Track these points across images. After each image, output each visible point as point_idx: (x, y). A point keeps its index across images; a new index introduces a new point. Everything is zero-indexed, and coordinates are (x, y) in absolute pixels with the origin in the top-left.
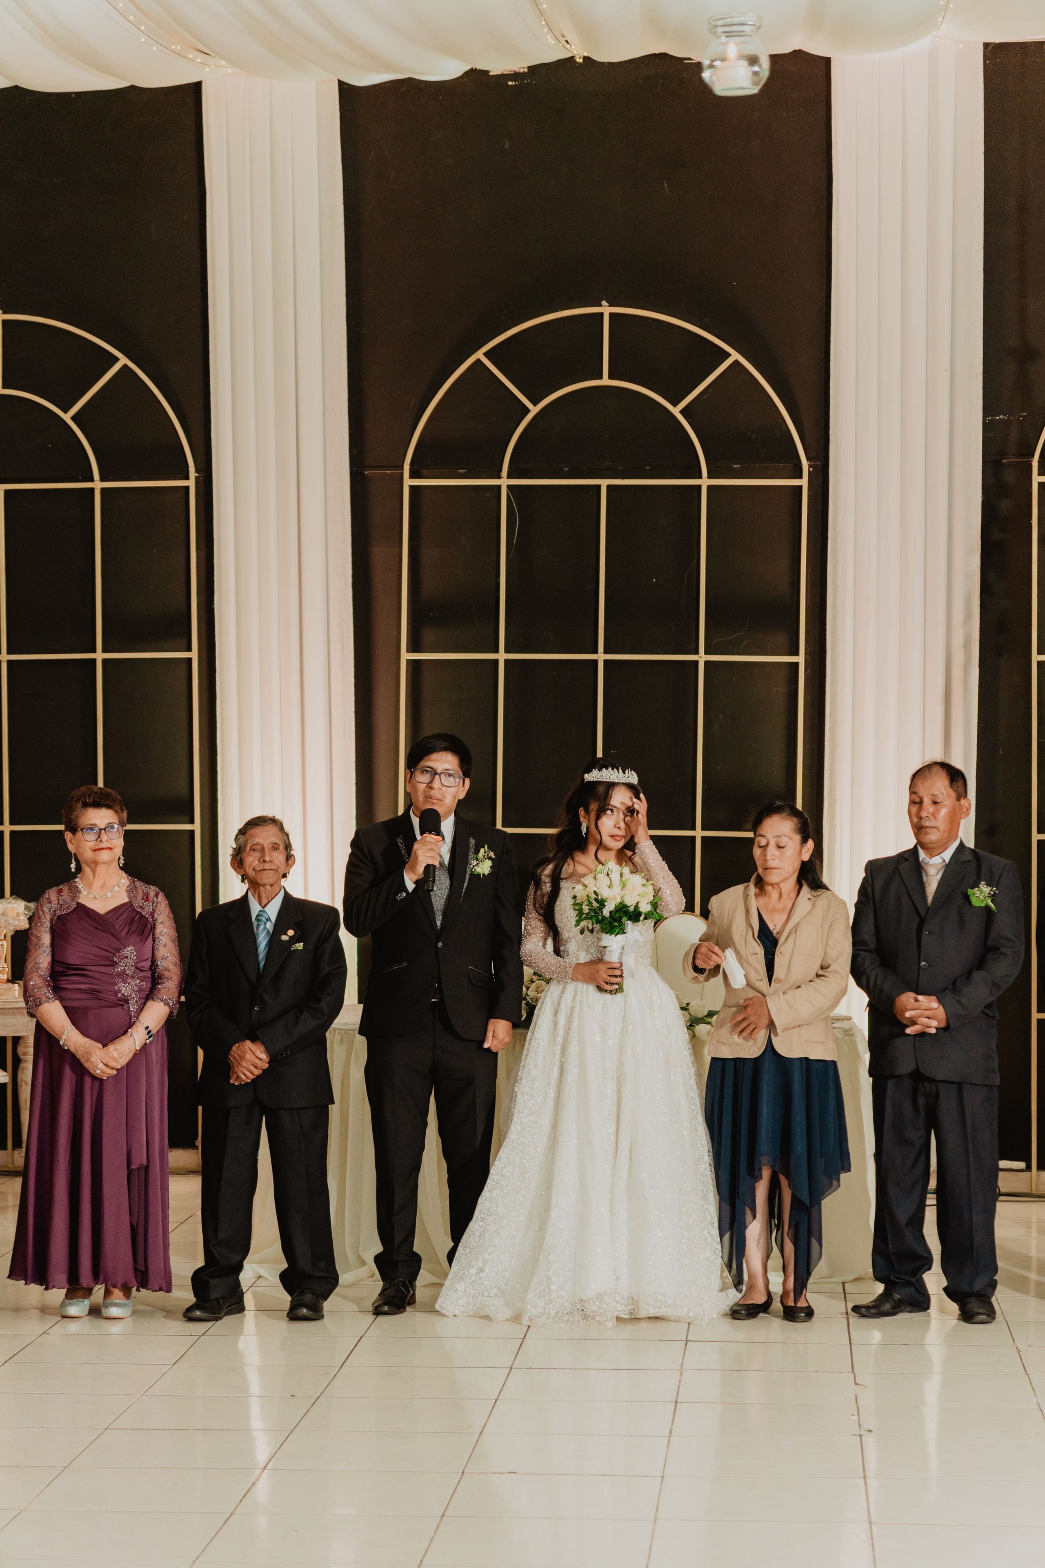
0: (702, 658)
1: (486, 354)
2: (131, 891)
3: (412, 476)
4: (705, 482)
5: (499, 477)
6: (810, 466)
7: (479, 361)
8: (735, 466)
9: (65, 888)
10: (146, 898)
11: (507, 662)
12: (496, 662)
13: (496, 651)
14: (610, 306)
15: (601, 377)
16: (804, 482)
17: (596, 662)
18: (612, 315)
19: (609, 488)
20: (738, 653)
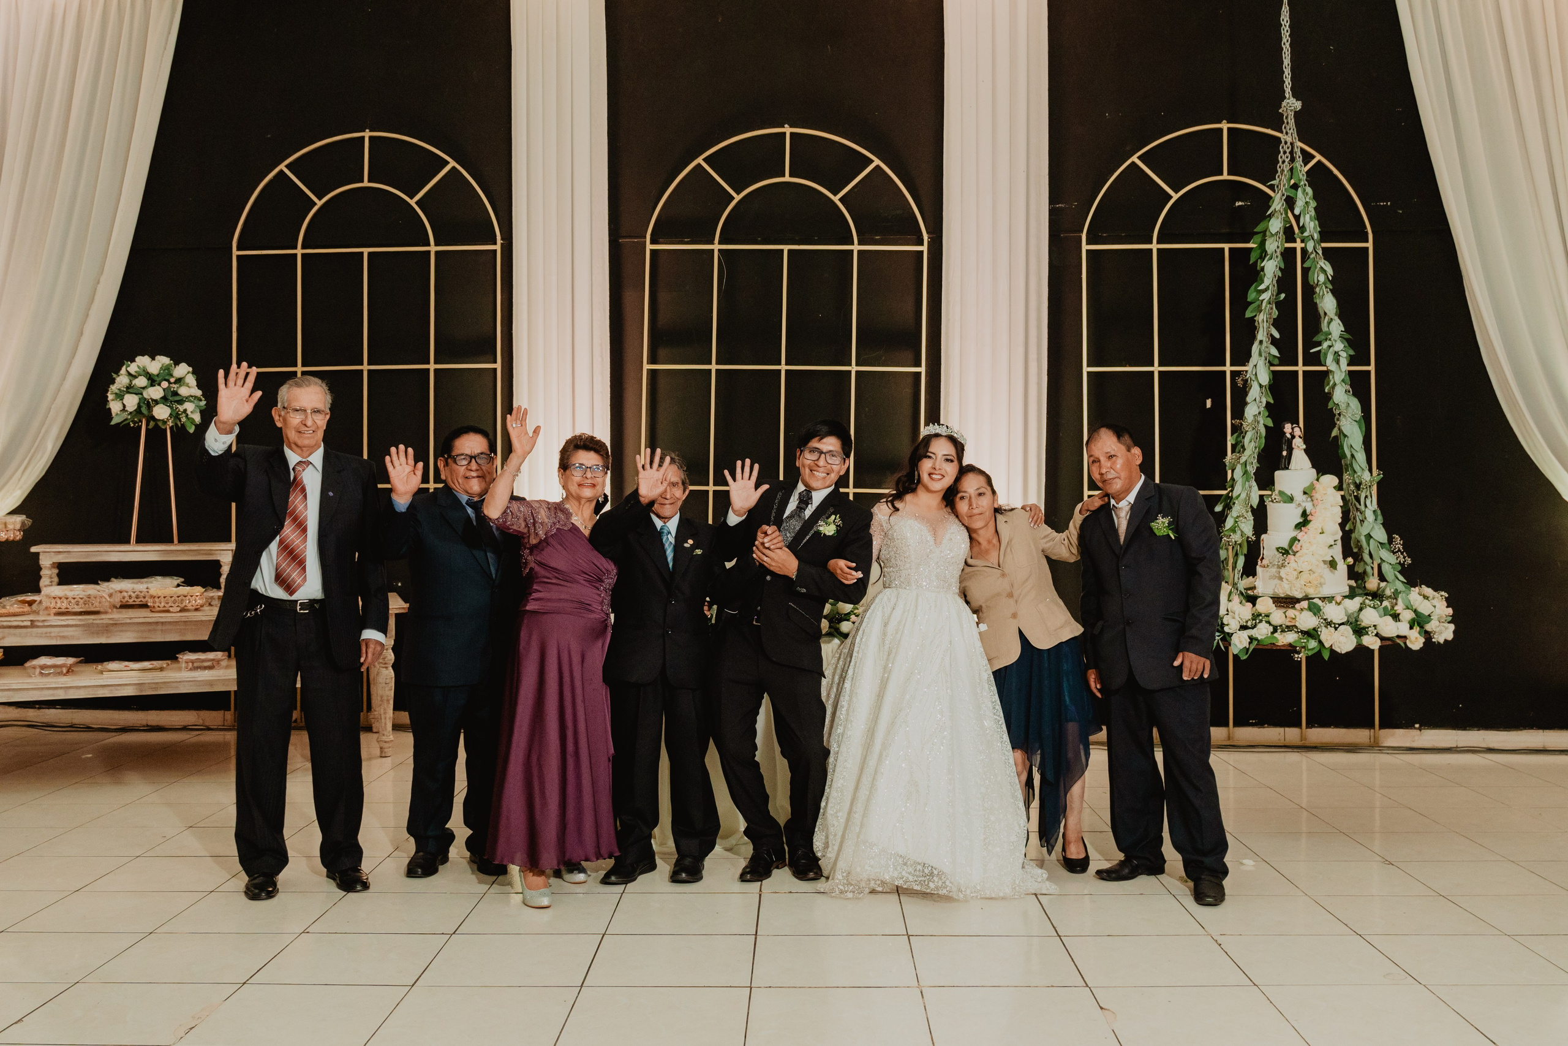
0: (854, 368)
1: (703, 160)
3: (652, 243)
4: (856, 248)
5: (713, 244)
6: (929, 238)
7: (699, 165)
8: (877, 237)
11: (717, 370)
12: (710, 370)
13: (710, 363)
14: (791, 126)
15: (784, 176)
16: (924, 248)
17: (779, 372)
18: (792, 134)
19: (789, 251)
20: (879, 366)
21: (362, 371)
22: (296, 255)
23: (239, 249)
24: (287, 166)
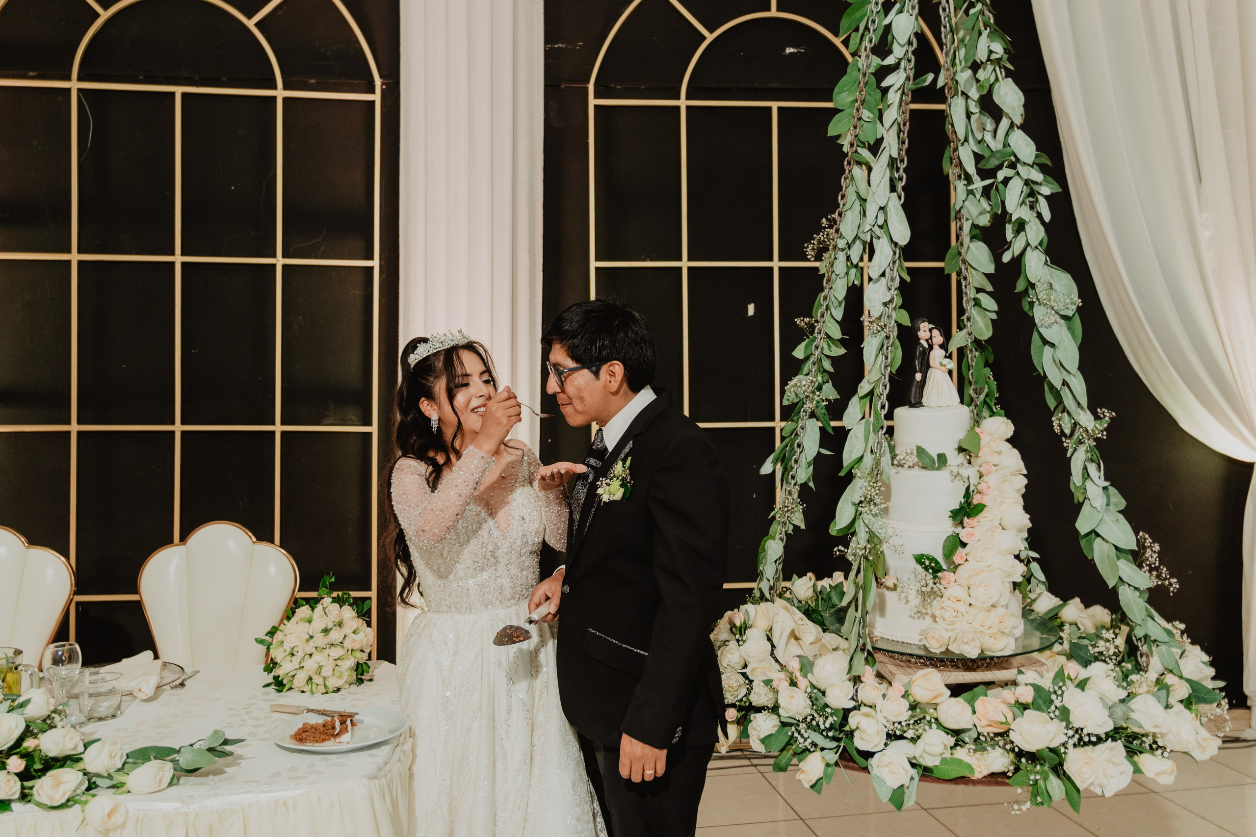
0: (279, 261)
4: (280, 93)
5: (69, 80)
6: (383, 84)
8: (311, 81)
11: (79, 262)
12: (69, 262)
13: (69, 251)
16: (377, 97)
17: (173, 264)
19: (184, 95)
20: (316, 257)
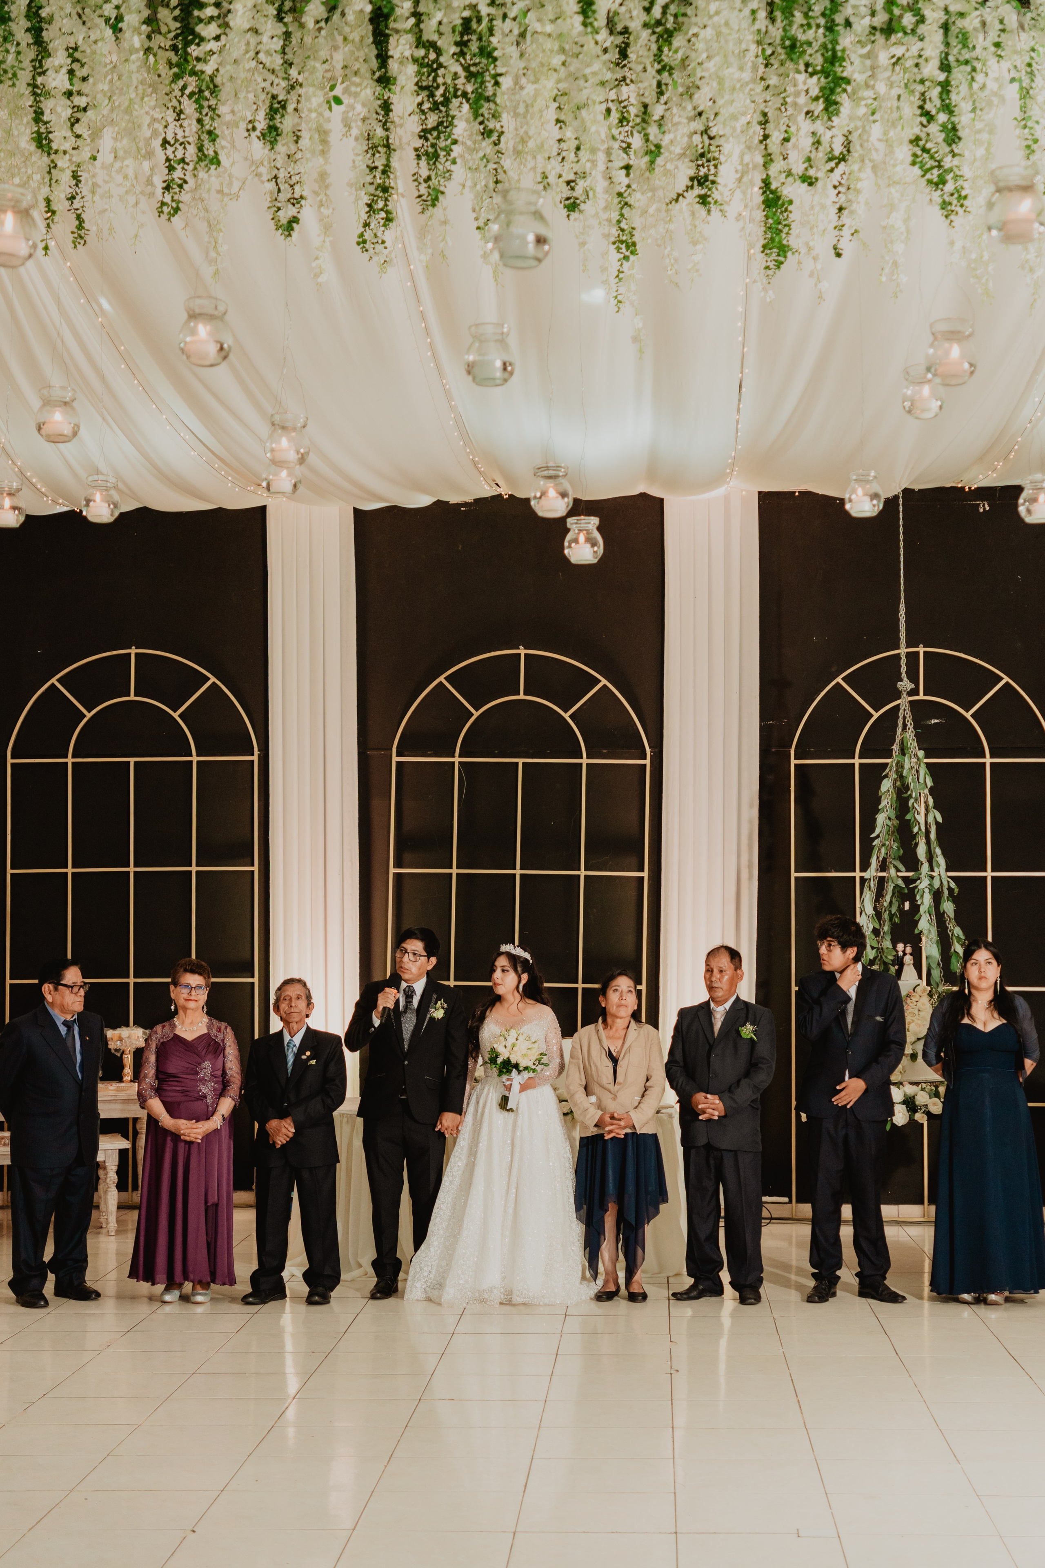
0: (582, 873)
1: (445, 678)
2: (209, 1026)
3: (397, 756)
4: (585, 761)
5: (454, 756)
7: (441, 682)
8: (604, 751)
9: (167, 1024)
10: (219, 1030)
11: (457, 874)
12: (451, 874)
13: (451, 868)
14: (525, 648)
15: (519, 694)
16: (647, 762)
17: (515, 875)
18: (526, 655)
19: (523, 763)
20: (606, 871)
21: (129, 872)
22: (66, 763)
23: (12, 758)
24: (58, 680)
